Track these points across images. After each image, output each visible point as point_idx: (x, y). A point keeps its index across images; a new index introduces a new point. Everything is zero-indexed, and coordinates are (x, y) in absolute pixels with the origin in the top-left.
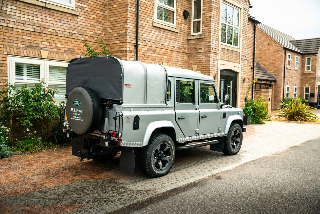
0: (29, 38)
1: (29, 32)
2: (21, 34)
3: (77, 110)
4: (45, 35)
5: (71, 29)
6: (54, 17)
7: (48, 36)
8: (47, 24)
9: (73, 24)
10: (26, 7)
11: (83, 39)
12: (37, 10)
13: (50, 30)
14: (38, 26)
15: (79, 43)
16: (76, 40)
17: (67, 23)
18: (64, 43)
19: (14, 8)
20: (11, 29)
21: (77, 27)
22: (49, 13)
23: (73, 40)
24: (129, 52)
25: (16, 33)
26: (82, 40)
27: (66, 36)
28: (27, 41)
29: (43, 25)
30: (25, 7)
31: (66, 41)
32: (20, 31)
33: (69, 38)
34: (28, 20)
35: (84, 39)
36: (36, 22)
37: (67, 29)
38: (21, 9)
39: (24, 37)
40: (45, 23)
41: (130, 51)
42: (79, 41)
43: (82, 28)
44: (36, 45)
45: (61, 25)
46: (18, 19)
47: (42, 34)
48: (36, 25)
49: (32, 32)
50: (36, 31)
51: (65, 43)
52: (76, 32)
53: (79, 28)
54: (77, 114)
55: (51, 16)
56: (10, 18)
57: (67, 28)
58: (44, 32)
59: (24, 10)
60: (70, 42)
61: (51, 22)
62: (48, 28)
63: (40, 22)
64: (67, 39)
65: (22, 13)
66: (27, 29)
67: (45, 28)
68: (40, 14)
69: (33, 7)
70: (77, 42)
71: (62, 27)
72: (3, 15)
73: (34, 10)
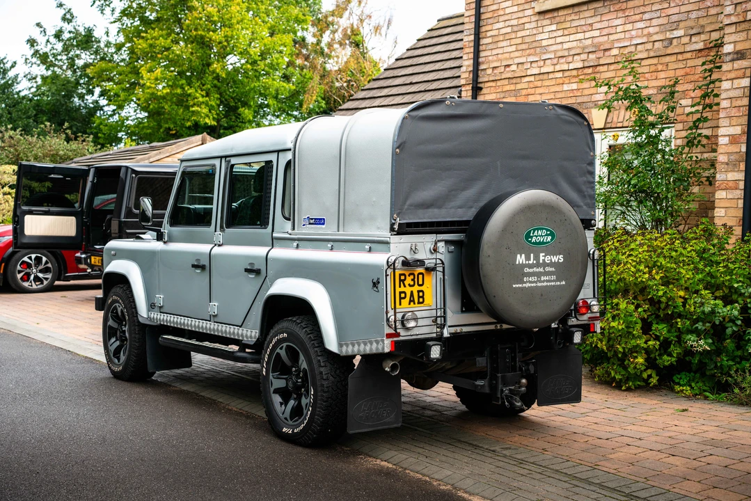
0: (574, 86)
1: (575, 73)
2: (561, 82)
3: (542, 258)
4: (605, 68)
5: (668, 27)
6: (627, 14)
7: (612, 67)
8: (612, 38)
9: (676, 10)
10: (573, 17)
11: (701, 46)
12: (591, 13)
13: (615, 52)
14: (591, 50)
15: (690, 63)
16: (680, 57)
17: (658, 14)
18: (647, 75)
19: (554, 27)
20: (546, 76)
21: (686, 15)
22: (617, 7)
23: (673, 58)
24: (733, 60)
25: (553, 82)
26: (700, 50)
27: (652, 54)
28: (572, 95)
29: (600, 45)
30: (573, 15)
31: (653, 68)
32: (560, 75)
33: (660, 58)
34: (574, 44)
35: (705, 45)
36: (589, 42)
37: (657, 33)
38: (564, 26)
39: (566, 87)
40: (606, 38)
41: (737, 53)
42: (689, 55)
43: (700, 13)
44: (585, 99)
45: (644, 26)
46: (559, 50)
47: (598, 68)
48: (587, 51)
49: (581, 70)
50: (586, 64)
51: (649, 74)
52: (680, 33)
53: (694, 15)
54: (541, 270)
55: (620, 14)
56: (545, 53)
57: (657, 29)
58: (602, 62)
59: (568, 25)
60: (664, 68)
61: (620, 29)
62: (610, 49)
63: (596, 40)
64: (655, 61)
65: (566, 32)
66: (571, 66)
67: (605, 50)
68: (598, 18)
69: (585, 8)
70: (684, 62)
71: (646, 31)
72: (537, 52)
73: (587, 14)
